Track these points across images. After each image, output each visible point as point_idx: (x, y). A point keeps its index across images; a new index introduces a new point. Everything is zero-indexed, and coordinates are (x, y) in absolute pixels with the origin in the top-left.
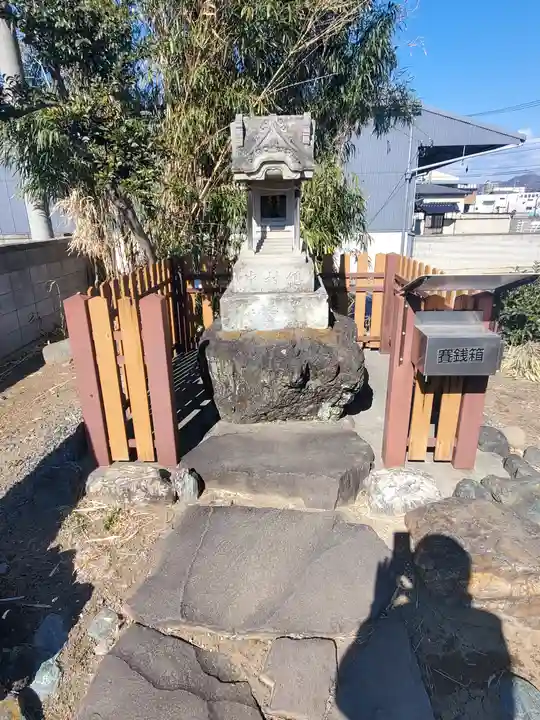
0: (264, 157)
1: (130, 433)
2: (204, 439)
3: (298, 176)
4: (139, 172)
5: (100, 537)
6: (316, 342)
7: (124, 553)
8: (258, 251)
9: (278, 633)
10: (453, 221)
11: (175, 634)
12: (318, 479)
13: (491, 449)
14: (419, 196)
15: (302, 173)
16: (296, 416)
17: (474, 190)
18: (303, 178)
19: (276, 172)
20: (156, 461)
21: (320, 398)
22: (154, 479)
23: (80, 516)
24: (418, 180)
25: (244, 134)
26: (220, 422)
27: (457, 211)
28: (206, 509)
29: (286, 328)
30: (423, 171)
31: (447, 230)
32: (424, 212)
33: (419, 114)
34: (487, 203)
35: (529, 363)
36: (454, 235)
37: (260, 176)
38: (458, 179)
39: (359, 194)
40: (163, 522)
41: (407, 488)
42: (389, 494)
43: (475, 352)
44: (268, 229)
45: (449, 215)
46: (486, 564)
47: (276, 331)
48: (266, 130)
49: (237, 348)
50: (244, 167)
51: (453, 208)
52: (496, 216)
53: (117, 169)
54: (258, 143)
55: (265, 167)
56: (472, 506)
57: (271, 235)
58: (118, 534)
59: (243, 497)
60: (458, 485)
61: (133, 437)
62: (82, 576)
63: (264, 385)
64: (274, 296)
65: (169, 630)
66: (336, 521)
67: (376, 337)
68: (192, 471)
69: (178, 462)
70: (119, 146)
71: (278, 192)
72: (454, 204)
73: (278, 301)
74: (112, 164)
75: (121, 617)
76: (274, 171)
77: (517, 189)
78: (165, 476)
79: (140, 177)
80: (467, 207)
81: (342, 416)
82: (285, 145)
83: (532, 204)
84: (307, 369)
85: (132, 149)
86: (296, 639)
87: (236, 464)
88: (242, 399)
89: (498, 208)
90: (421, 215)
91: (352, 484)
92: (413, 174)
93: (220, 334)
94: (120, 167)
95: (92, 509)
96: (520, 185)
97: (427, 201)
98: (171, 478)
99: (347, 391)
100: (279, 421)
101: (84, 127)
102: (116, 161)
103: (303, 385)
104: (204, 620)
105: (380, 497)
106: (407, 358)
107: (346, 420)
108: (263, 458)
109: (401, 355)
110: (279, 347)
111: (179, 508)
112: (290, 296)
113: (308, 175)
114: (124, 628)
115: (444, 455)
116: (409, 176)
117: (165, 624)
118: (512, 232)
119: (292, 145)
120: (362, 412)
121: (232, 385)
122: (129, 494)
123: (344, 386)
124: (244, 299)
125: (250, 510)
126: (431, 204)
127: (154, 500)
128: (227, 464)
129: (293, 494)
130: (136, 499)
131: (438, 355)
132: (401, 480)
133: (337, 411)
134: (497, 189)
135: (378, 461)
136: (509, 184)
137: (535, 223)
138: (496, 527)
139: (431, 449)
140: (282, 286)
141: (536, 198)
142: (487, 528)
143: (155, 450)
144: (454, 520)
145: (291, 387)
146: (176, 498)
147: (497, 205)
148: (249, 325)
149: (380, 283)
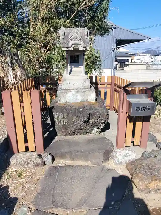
0: (73, 42)
1: (26, 141)
2: (52, 142)
3: (85, 49)
4: (26, 46)
5: (17, 180)
6: (91, 106)
7: (27, 185)
8: (70, 74)
9: (89, 208)
10: (127, 65)
11: (51, 212)
12: (96, 154)
13: (152, 141)
14: (116, 56)
15: (86, 48)
16: (85, 133)
17: (134, 55)
18: (86, 50)
19: (77, 47)
20: (36, 151)
21: (93, 126)
22: (36, 157)
23: (8, 173)
24: (115, 51)
25: (64, 34)
26: (58, 136)
27: (129, 62)
28: (56, 168)
29: (81, 102)
30: (117, 48)
31: (126, 68)
32: (117, 62)
33: (116, 28)
34: (138, 59)
35: (159, 113)
36: (128, 70)
37: (72, 49)
38: (128, 51)
39: (99, 55)
40: (40, 173)
41: (126, 155)
42: (120, 158)
43: (147, 108)
44: (73, 67)
45: (126, 63)
46: (156, 178)
47: (78, 103)
48: (73, 33)
49: (64, 109)
50: (66, 45)
51: (127, 61)
52: (142, 64)
53: (18, 45)
54: (70, 37)
55: (73, 45)
56: (149, 160)
57: (74, 69)
58: (24, 178)
59: (69, 162)
60: (142, 153)
61: (27, 142)
62: (12, 195)
63: (74, 122)
64: (77, 90)
65: (49, 211)
66: (103, 168)
67: (108, 105)
68: (50, 154)
69: (44, 151)
70: (19, 37)
71: (77, 54)
72: (128, 59)
73: (78, 92)
74: (16, 43)
75: (29, 208)
76: (76, 47)
77: (147, 55)
78: (40, 156)
79: (26, 48)
80: (132, 60)
81: (101, 132)
82: (79, 38)
83: (153, 60)
84: (90, 116)
85: (23, 38)
86: (95, 209)
87: (66, 150)
88: (66, 127)
89: (142, 61)
90: (117, 63)
91: (107, 155)
92: (114, 49)
93: (57, 104)
94: (19, 44)
95: (12, 170)
96: (149, 53)
97: (118, 58)
98: (42, 157)
99: (103, 123)
100: (79, 135)
101: (5, 29)
102: (17, 42)
103: (88, 121)
104: (62, 206)
105: (117, 159)
106: (124, 111)
107: (102, 133)
108: (75, 148)
109: (122, 109)
110: (79, 108)
111: (46, 167)
112: (82, 90)
113: (88, 49)
114: (32, 212)
115: (137, 144)
116: (113, 50)
117: (47, 209)
118: (147, 69)
119: (82, 38)
120: (107, 131)
121: (62, 122)
122: (28, 163)
123: (102, 121)
124: (66, 91)
125: (72, 166)
126: (120, 59)
127: (37, 165)
128: (62, 150)
129: (87, 160)
130: (30, 165)
131: (135, 109)
132: (124, 152)
133: (99, 130)
134: (141, 55)
135: (115, 147)
136: (145, 53)
137: (154, 66)
138: (157, 166)
139: (133, 142)
140: (79, 87)
141: (154, 58)
142: (154, 166)
143: (35, 147)
144: (144, 165)
145: (84, 122)
146: (45, 164)
147: (141, 60)
148: (68, 101)
149: (109, 86)
